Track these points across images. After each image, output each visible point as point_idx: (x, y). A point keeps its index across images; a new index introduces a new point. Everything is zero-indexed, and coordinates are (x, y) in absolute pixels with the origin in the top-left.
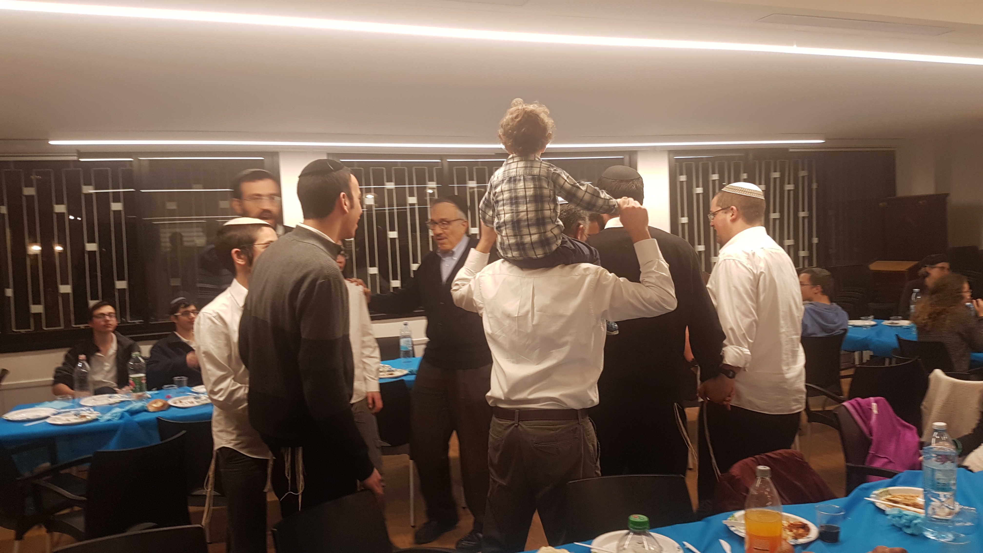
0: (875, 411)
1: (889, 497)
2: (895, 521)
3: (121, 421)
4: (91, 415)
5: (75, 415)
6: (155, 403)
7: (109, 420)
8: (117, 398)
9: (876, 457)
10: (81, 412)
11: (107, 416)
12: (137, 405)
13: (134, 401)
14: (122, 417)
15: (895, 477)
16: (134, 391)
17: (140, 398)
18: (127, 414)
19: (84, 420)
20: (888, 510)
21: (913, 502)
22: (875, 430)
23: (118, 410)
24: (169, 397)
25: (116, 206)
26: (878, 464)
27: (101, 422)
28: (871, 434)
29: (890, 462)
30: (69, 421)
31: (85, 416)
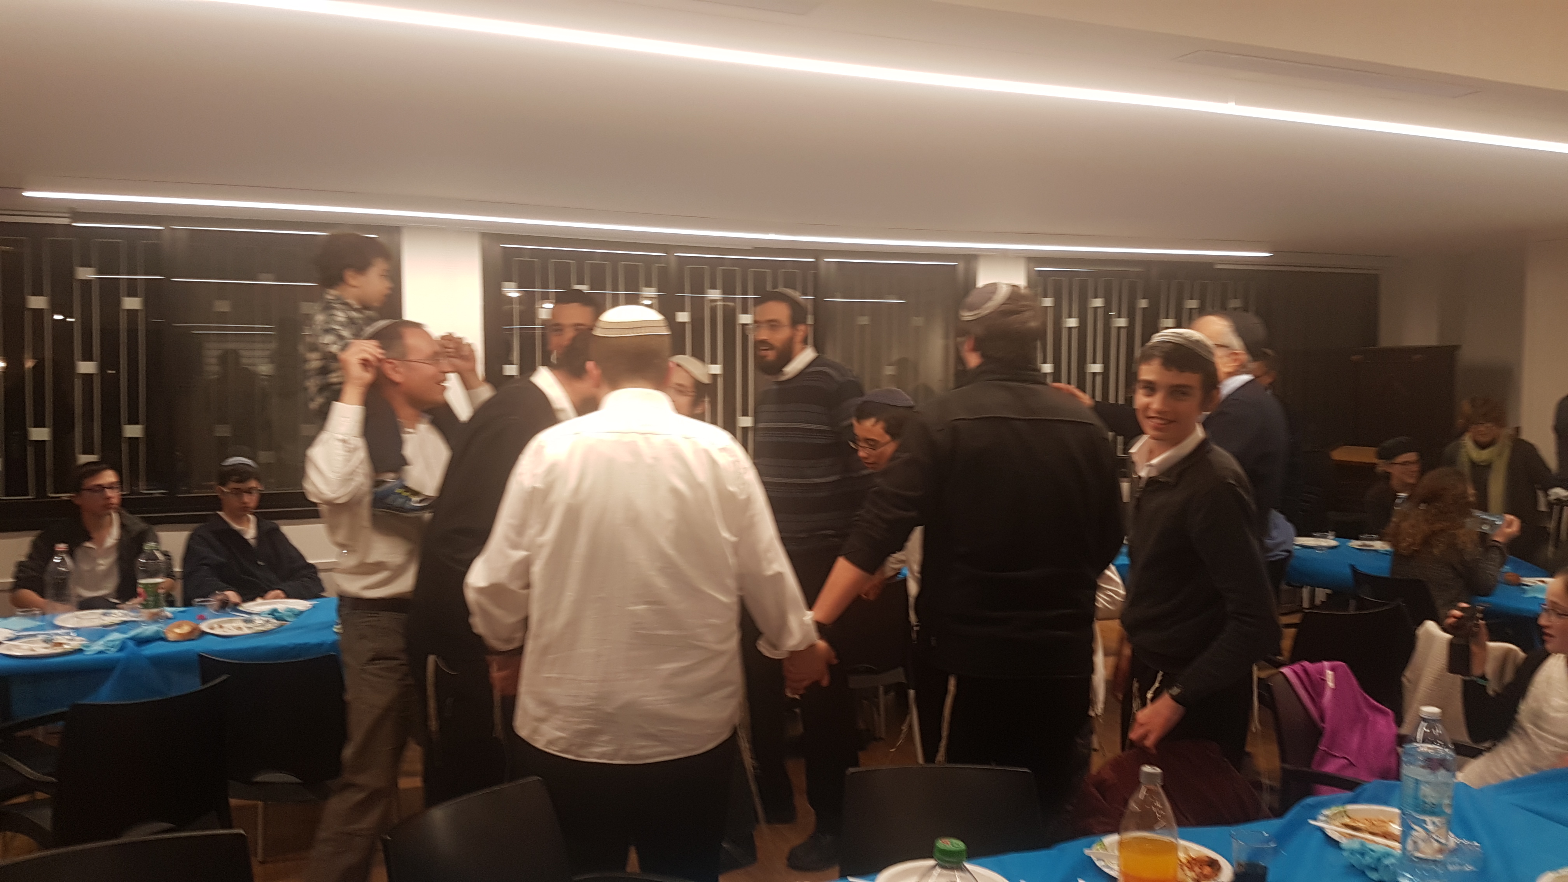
0: (1330, 684)
1: (1347, 821)
2: (1355, 860)
3: (121, 655)
4: (71, 643)
5: (45, 641)
6: (179, 626)
7: (101, 652)
8: (117, 616)
9: (1329, 755)
10: (54, 637)
11: (98, 646)
12: (150, 629)
13: (143, 622)
14: (122, 647)
15: (1359, 790)
16: (145, 606)
17: (155, 619)
18: (131, 644)
19: (59, 650)
20: (1344, 842)
21: (1383, 830)
22: (1328, 714)
23: (116, 636)
24: (203, 618)
25: (131, 303)
26: (1331, 767)
27: (88, 655)
28: (1322, 719)
29: (1352, 764)
30: (33, 650)
31: (60, 644)
